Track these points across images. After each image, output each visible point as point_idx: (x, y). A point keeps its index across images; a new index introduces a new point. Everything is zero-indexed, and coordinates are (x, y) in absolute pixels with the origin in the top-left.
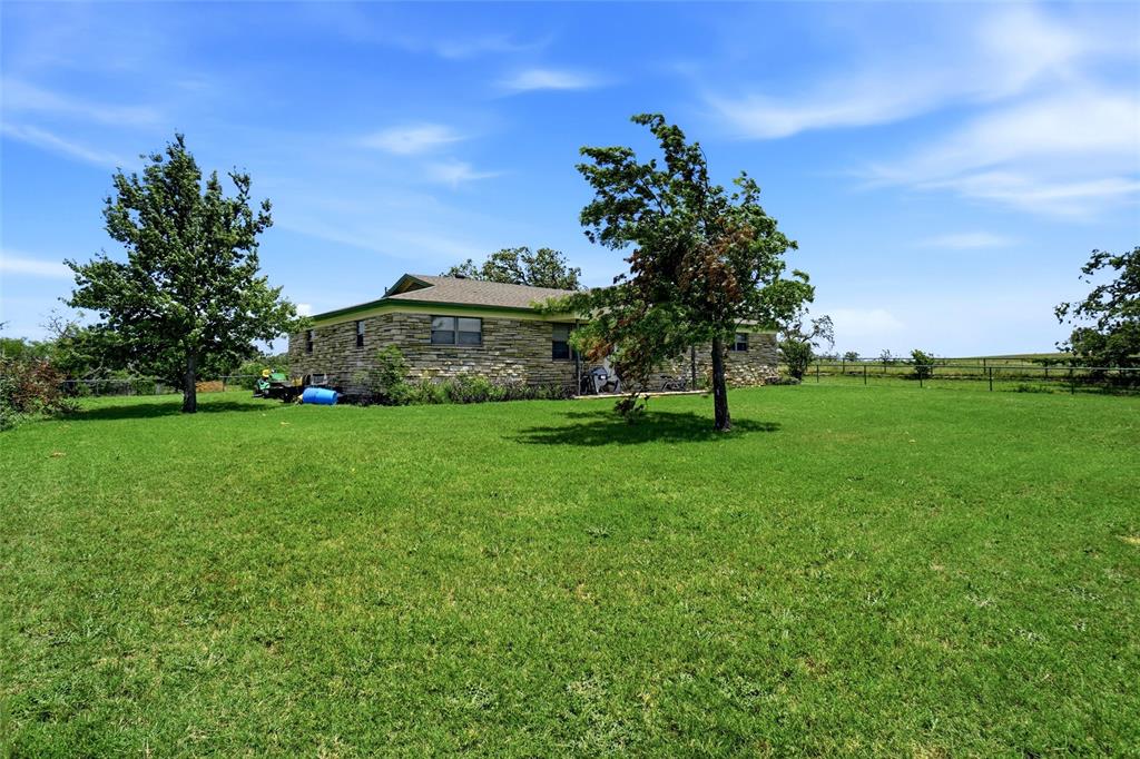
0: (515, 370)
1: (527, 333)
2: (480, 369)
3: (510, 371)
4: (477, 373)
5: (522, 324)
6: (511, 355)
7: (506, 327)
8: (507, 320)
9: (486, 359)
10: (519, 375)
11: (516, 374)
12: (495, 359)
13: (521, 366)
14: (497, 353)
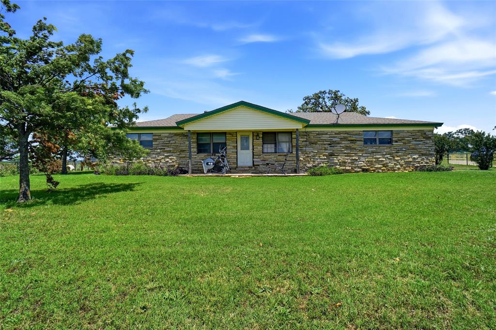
0: (171, 159)
1: (179, 140)
2: (150, 158)
3: (168, 160)
4: (148, 161)
5: (176, 135)
6: (170, 151)
7: (165, 137)
8: (168, 133)
9: (153, 154)
10: (173, 162)
11: (172, 160)
12: (159, 154)
13: (175, 157)
14: (159, 151)
